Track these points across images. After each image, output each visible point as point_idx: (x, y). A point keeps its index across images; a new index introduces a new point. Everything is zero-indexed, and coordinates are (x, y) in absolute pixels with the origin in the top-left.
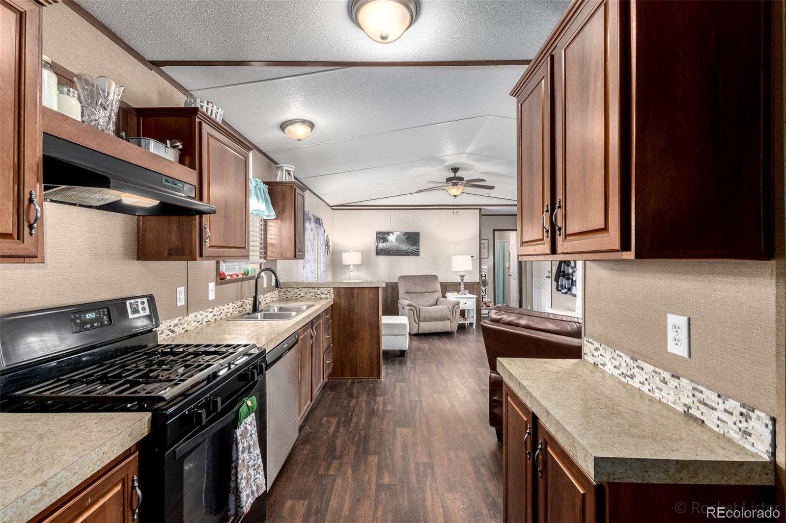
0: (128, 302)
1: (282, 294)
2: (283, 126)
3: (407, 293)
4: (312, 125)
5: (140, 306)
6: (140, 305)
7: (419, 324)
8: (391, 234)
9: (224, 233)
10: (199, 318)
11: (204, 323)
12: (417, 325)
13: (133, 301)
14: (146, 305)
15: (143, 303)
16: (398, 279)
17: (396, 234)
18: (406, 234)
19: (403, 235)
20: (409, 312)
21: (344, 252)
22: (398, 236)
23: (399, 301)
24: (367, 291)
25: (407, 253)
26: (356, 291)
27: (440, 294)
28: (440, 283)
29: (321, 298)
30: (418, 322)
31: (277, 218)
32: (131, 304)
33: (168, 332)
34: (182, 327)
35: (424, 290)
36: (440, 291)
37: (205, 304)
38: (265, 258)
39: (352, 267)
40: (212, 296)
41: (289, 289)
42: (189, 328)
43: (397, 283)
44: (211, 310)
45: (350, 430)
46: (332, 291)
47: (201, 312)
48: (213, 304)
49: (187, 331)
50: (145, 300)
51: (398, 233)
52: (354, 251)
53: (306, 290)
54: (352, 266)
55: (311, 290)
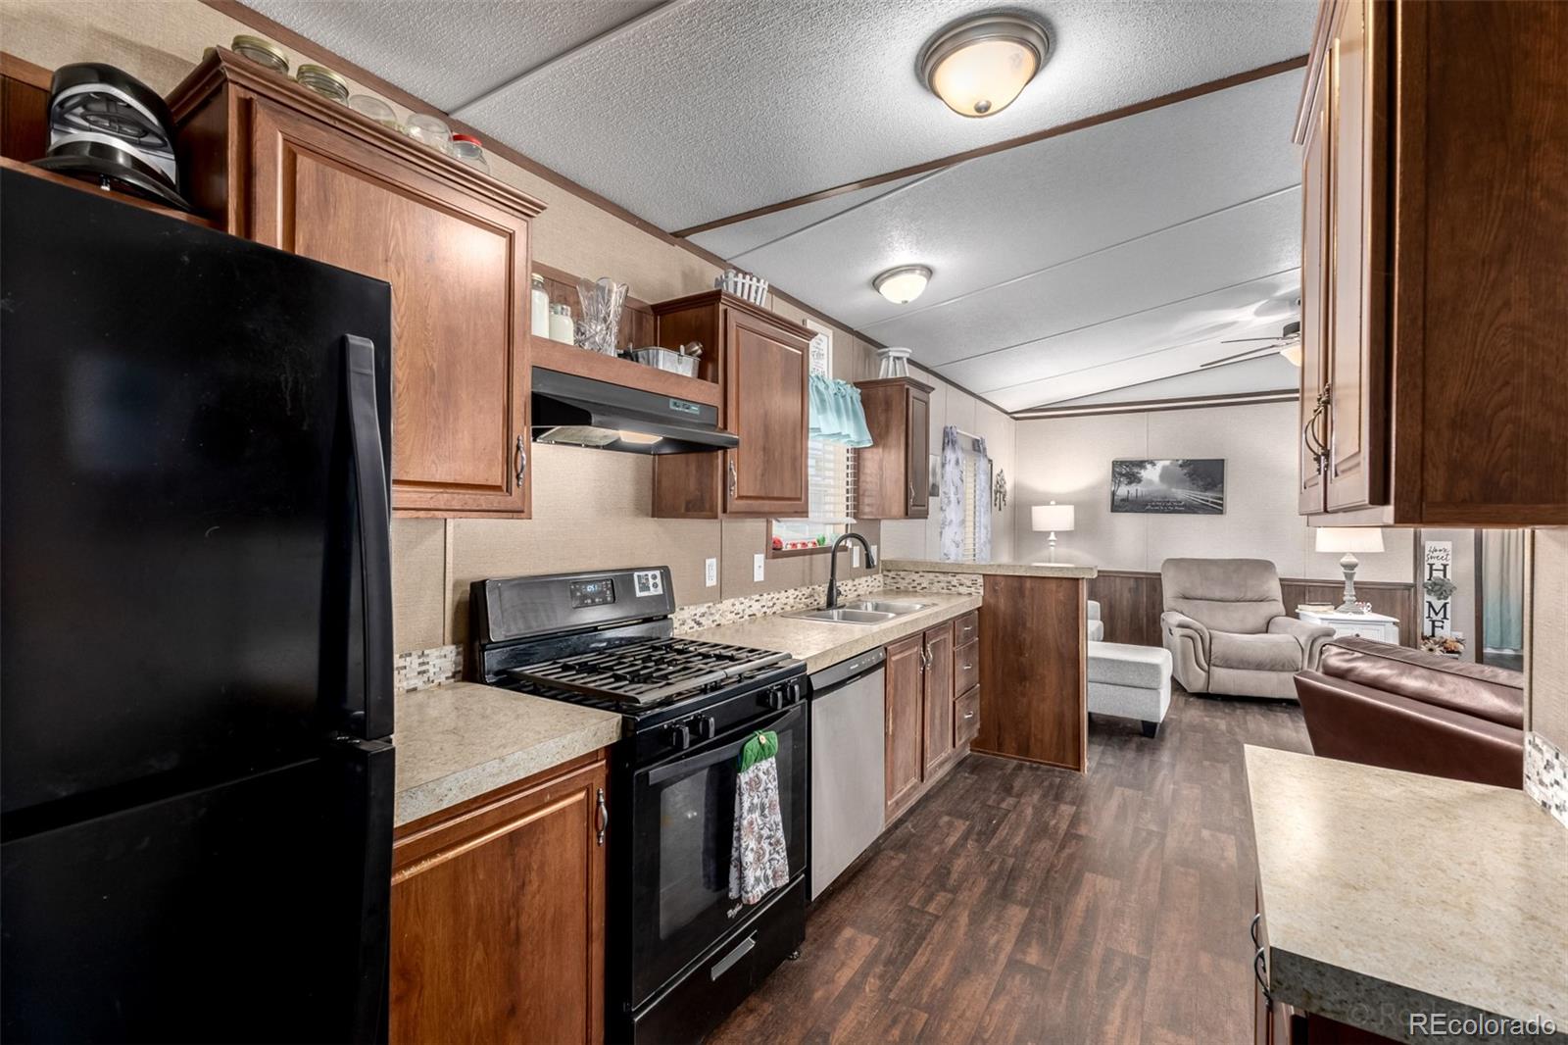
0: (636, 574)
1: (889, 581)
2: (876, 283)
3: (1186, 598)
4: (929, 271)
5: (651, 582)
6: (650, 579)
7: (1208, 672)
8: (1149, 466)
9: (763, 475)
10: (739, 608)
11: (746, 617)
12: (1203, 674)
13: (642, 573)
14: (658, 581)
15: (654, 577)
16: (1164, 565)
17: (1160, 465)
18: (1186, 464)
19: (1181, 466)
20: (1183, 642)
21: (1037, 504)
22: (1165, 469)
23: (1162, 615)
24: (1053, 585)
25: (1190, 508)
26: (1028, 584)
27: (1280, 607)
28: (1281, 580)
29: (960, 594)
30: (1206, 667)
31: (876, 444)
32: (639, 576)
33: (693, 624)
34: (711, 618)
35: (1231, 594)
36: (1280, 598)
37: (747, 588)
38: (855, 516)
39: (1052, 537)
40: (759, 575)
41: (902, 574)
42: (723, 622)
43: (1160, 574)
44: (757, 597)
45: (987, 850)
46: (981, 580)
47: (742, 599)
48: (761, 589)
49: (719, 625)
50: (657, 573)
51: (1167, 463)
52: (1058, 503)
53: (931, 576)
54: (1052, 534)
55: (941, 577)
